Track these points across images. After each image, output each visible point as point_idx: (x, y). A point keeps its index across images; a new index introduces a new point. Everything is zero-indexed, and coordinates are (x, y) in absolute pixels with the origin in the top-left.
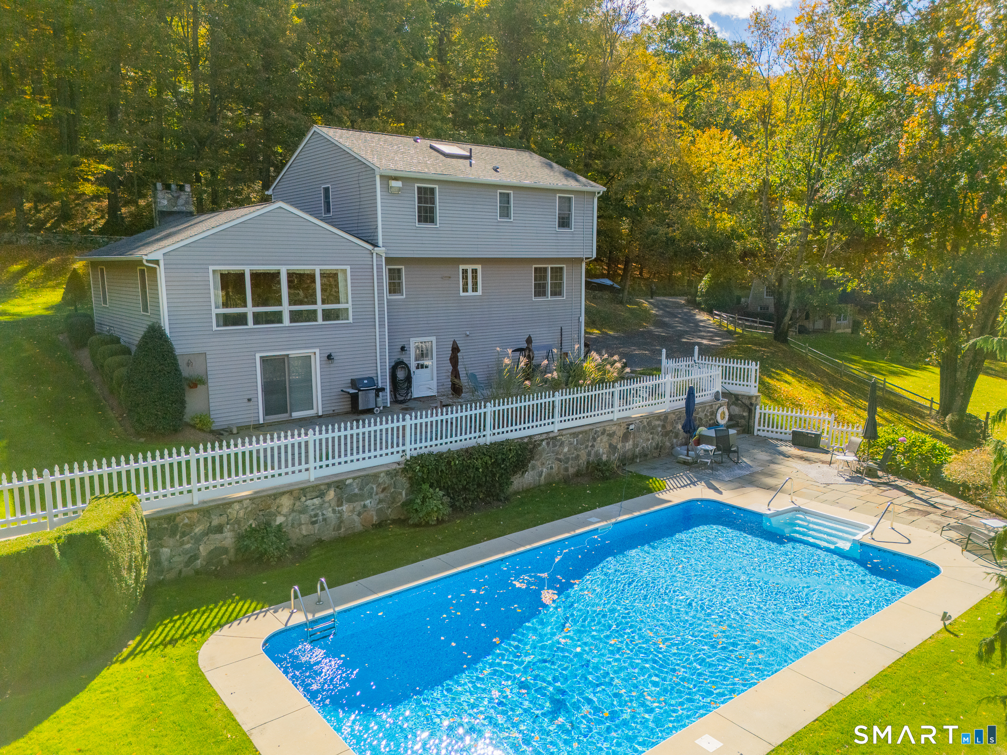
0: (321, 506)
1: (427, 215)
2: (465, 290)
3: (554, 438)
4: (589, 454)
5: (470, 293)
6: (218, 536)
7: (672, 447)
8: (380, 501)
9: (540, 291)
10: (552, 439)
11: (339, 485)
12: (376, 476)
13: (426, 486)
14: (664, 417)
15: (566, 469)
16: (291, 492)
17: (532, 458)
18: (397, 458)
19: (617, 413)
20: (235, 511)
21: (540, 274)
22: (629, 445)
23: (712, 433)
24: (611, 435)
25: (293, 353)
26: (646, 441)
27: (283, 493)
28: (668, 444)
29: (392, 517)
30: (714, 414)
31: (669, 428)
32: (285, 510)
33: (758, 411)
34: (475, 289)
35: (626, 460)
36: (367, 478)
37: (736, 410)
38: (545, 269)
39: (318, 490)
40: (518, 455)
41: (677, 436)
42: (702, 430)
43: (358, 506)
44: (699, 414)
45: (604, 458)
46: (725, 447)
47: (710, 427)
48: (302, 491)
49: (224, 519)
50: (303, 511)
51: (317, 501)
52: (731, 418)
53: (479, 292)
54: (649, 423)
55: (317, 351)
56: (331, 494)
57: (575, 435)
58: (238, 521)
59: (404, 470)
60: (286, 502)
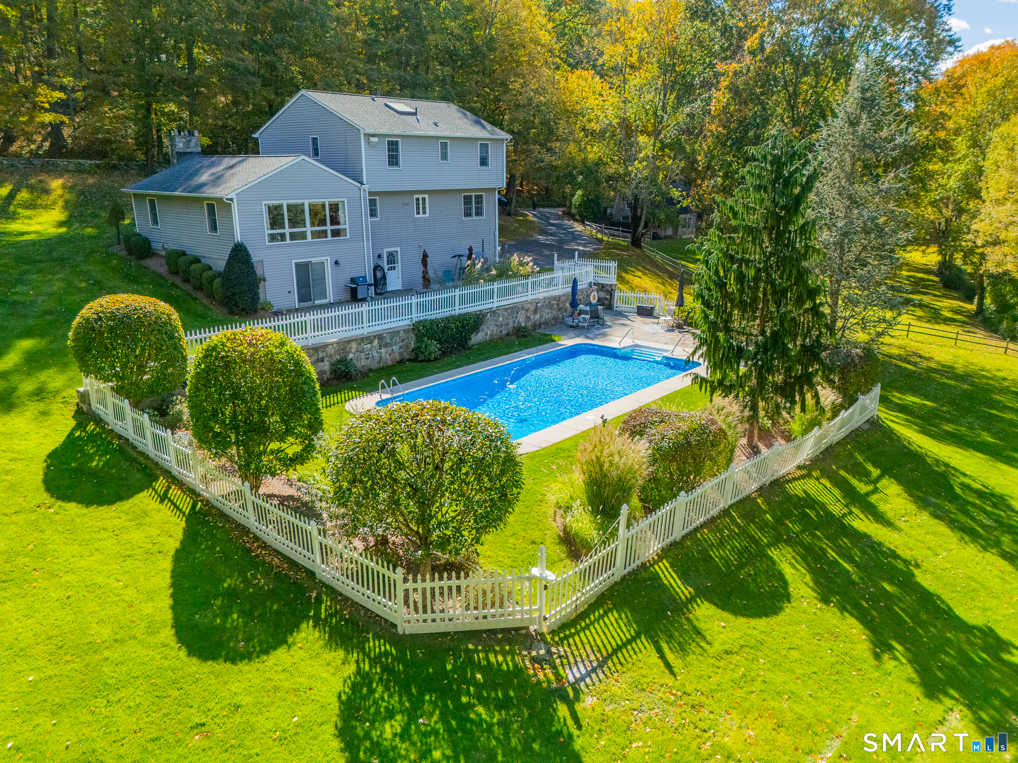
0: (371, 350)
1: (393, 160)
2: (418, 213)
3: (494, 312)
4: (514, 322)
5: (421, 215)
6: (322, 364)
7: (563, 318)
8: (401, 348)
9: (468, 214)
10: (493, 312)
11: (380, 337)
12: (398, 332)
13: (425, 339)
14: (558, 299)
15: (501, 332)
16: (356, 340)
17: (482, 324)
18: (408, 322)
19: (530, 296)
20: (330, 350)
21: (467, 200)
22: (538, 316)
23: (588, 308)
24: (527, 310)
25: (314, 260)
26: (547, 314)
27: (352, 341)
28: (561, 316)
29: (407, 357)
30: (588, 296)
31: (561, 306)
32: (353, 350)
33: (616, 294)
34: (424, 213)
35: (536, 326)
36: (394, 333)
37: (602, 294)
38: (471, 196)
39: (369, 339)
40: (475, 321)
41: (566, 311)
42: (581, 307)
43: (389, 349)
44: (580, 297)
45: (523, 325)
46: (595, 316)
47: (586, 305)
48: (362, 340)
49: (324, 354)
50: (362, 351)
51: (369, 346)
52: (599, 300)
53: (427, 215)
54: (549, 303)
55: (328, 258)
56: (376, 342)
57: (506, 310)
58: (331, 356)
59: (413, 329)
60: (354, 345)
